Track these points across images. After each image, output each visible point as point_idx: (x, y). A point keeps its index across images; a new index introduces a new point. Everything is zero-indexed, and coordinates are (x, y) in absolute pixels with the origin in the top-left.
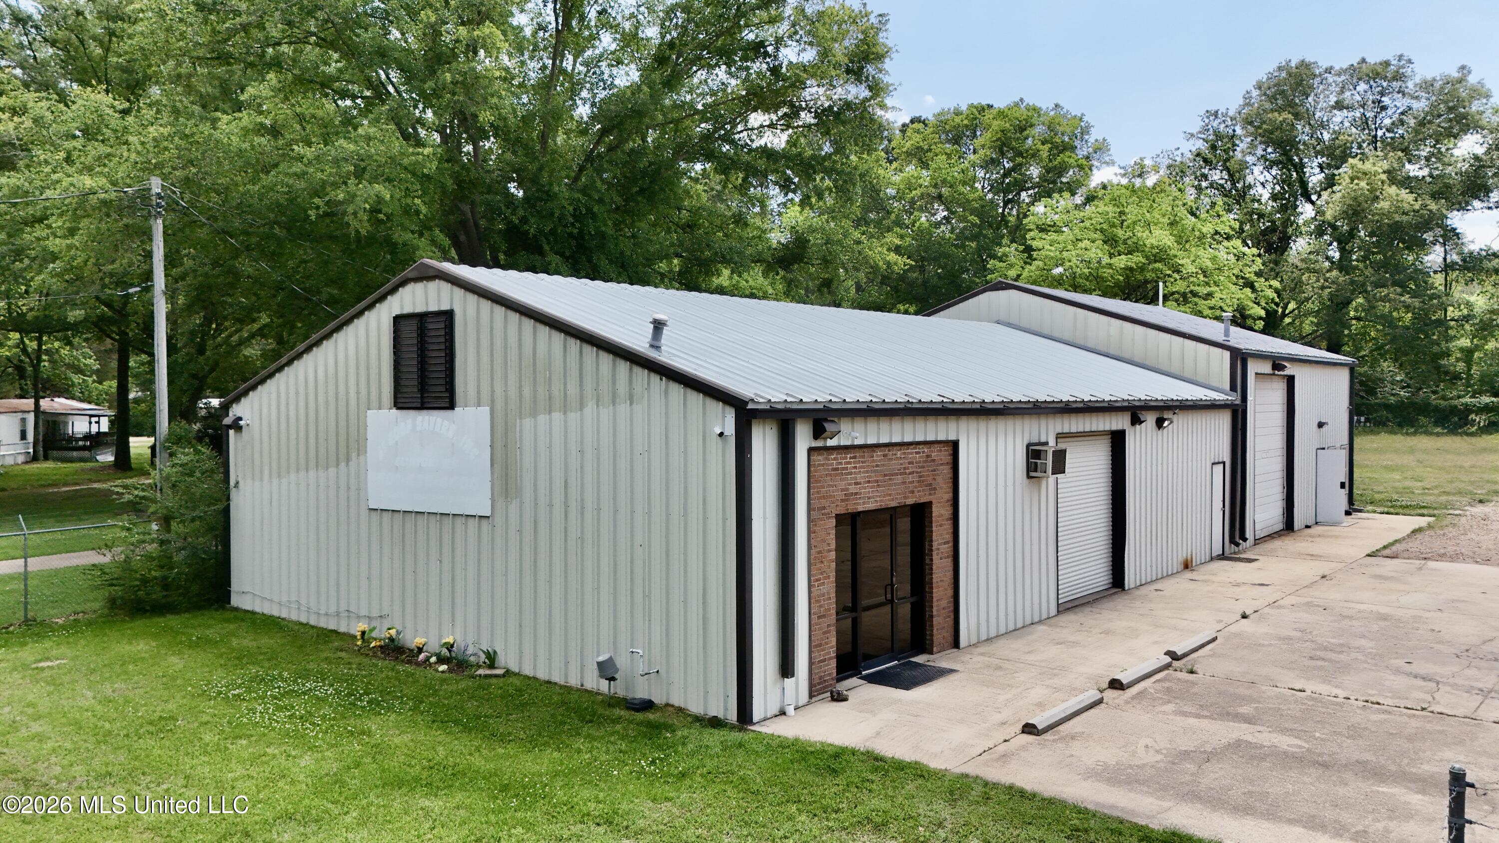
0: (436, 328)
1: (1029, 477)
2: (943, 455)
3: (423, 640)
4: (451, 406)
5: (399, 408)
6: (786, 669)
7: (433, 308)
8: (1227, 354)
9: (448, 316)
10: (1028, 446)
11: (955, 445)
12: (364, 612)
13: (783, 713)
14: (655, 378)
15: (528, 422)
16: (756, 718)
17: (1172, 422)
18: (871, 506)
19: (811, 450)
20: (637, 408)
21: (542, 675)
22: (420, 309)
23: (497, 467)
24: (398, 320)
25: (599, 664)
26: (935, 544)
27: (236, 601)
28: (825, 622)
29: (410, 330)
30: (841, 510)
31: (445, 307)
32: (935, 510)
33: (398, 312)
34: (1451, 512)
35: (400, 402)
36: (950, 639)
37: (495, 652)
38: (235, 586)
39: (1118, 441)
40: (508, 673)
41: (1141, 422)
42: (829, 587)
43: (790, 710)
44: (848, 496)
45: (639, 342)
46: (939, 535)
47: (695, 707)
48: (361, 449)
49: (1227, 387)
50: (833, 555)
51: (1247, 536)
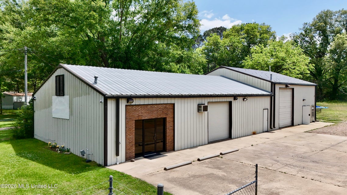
0: (61, 78)
1: (198, 112)
2: (171, 107)
3: (59, 146)
4: (64, 95)
5: (57, 96)
6: (117, 154)
7: (61, 74)
8: (270, 83)
9: (63, 76)
10: (198, 105)
11: (174, 104)
12: (52, 140)
13: (116, 164)
14: (92, 89)
15: (74, 99)
16: (108, 165)
17: (247, 99)
18: (146, 118)
19: (126, 106)
20: (90, 96)
21: (76, 154)
22: (60, 74)
23: (70, 109)
24: (56, 76)
25: (81, 152)
26: (167, 127)
27: (35, 137)
28: (131, 144)
29: (58, 78)
30: (137, 119)
31: (63, 74)
32: (168, 119)
33: (56, 75)
34: (340, 122)
35: (56, 95)
36: (172, 149)
37: (70, 149)
38: (35, 133)
39: (230, 103)
40: (71, 153)
41: (237, 100)
42: (132, 137)
43: (118, 163)
44: (139, 116)
45: (91, 81)
46: (169, 125)
47: (98, 162)
48: (52, 105)
49: (270, 91)
50: (134, 129)
51: (275, 127)
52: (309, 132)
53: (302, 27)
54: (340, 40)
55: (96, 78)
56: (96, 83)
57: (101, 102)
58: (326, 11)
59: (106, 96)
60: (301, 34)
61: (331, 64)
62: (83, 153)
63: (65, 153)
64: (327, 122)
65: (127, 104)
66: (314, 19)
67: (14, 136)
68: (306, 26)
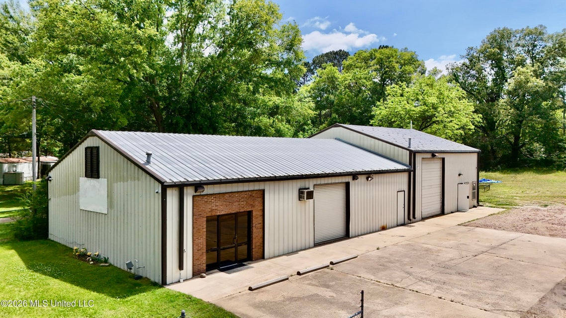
0: (95, 151)
1: (299, 200)
2: (259, 195)
3: (90, 253)
4: (98, 177)
5: (87, 177)
6: (181, 267)
7: (95, 146)
8: (408, 152)
9: (98, 148)
10: (299, 189)
11: (263, 191)
12: (79, 243)
13: (179, 282)
14: (144, 172)
15: (116, 184)
16: (168, 283)
17: (373, 178)
18: (223, 213)
19: (194, 197)
20: (140, 182)
21: (119, 266)
22: (92, 146)
23: (109, 198)
24: (86, 149)
25: (127, 264)
26: (254, 225)
27: (51, 237)
28: (200, 252)
29: (89, 151)
30: (209, 214)
31: (97, 146)
32: (254, 213)
33: (87, 146)
34: (514, 207)
35: (86, 176)
36: (261, 256)
37: (108, 258)
38: (50, 232)
39: (347, 185)
40: (110, 265)
41: (356, 179)
42: (203, 241)
43: (181, 280)
44: (212, 210)
45: (142, 160)
46: (256, 222)
47: (152, 279)
48: (78, 191)
49: (408, 164)
50: (205, 230)
51: (416, 217)
52: (465, 224)
53: (465, 53)
54: (522, 77)
55: (149, 155)
56: (148, 162)
57: (157, 192)
58: (501, 29)
59: (165, 184)
60: (464, 65)
61: (509, 113)
62: (130, 265)
63: (102, 264)
64: (494, 207)
65: (195, 194)
66: (483, 42)
67: (16, 236)
68: (472, 52)
